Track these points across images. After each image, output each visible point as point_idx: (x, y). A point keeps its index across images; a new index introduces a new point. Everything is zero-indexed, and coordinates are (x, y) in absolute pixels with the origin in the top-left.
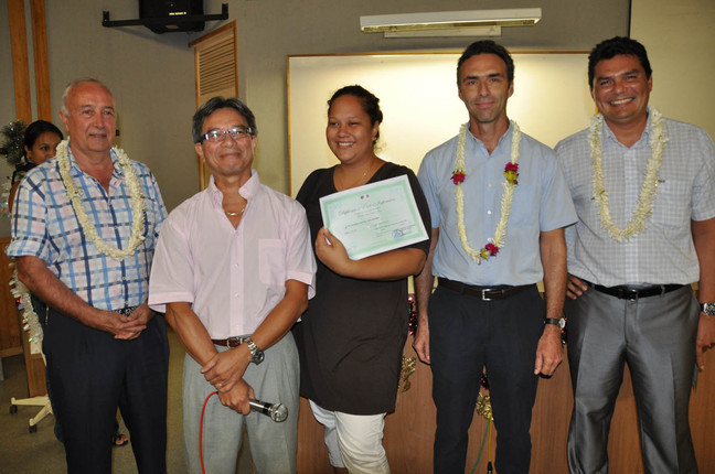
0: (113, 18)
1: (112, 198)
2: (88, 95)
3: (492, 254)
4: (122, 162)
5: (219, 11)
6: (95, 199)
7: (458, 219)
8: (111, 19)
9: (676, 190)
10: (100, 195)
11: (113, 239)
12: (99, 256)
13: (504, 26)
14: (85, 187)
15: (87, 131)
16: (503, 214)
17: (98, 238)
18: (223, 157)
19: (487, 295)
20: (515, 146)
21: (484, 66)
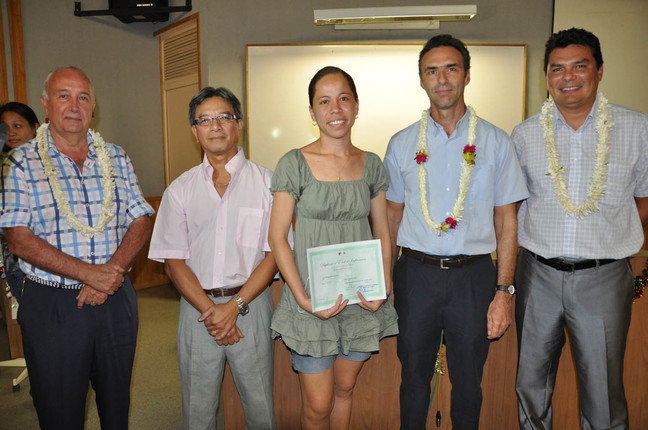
0: (84, 8)
1: (85, 178)
2: (66, 81)
3: (451, 227)
4: (96, 144)
5: (183, 3)
6: (69, 177)
7: (420, 195)
8: (82, 10)
9: (617, 173)
10: (75, 174)
11: (84, 216)
12: (70, 231)
13: (443, 21)
14: (61, 167)
15: (63, 114)
16: (461, 191)
17: (70, 213)
19: (445, 264)
20: (472, 130)
21: (442, 57)
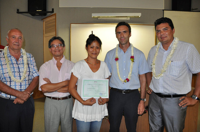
0: (20, 11)
1: (19, 64)
2: (14, 33)
3: (127, 82)
4: (23, 53)
5: (51, 10)
6: (14, 64)
7: (117, 71)
9: (177, 64)
10: (16, 63)
11: (18, 76)
13: (131, 17)
14: (11, 60)
15: (13, 43)
18: (55, 51)
19: (124, 92)
20: (132, 51)
